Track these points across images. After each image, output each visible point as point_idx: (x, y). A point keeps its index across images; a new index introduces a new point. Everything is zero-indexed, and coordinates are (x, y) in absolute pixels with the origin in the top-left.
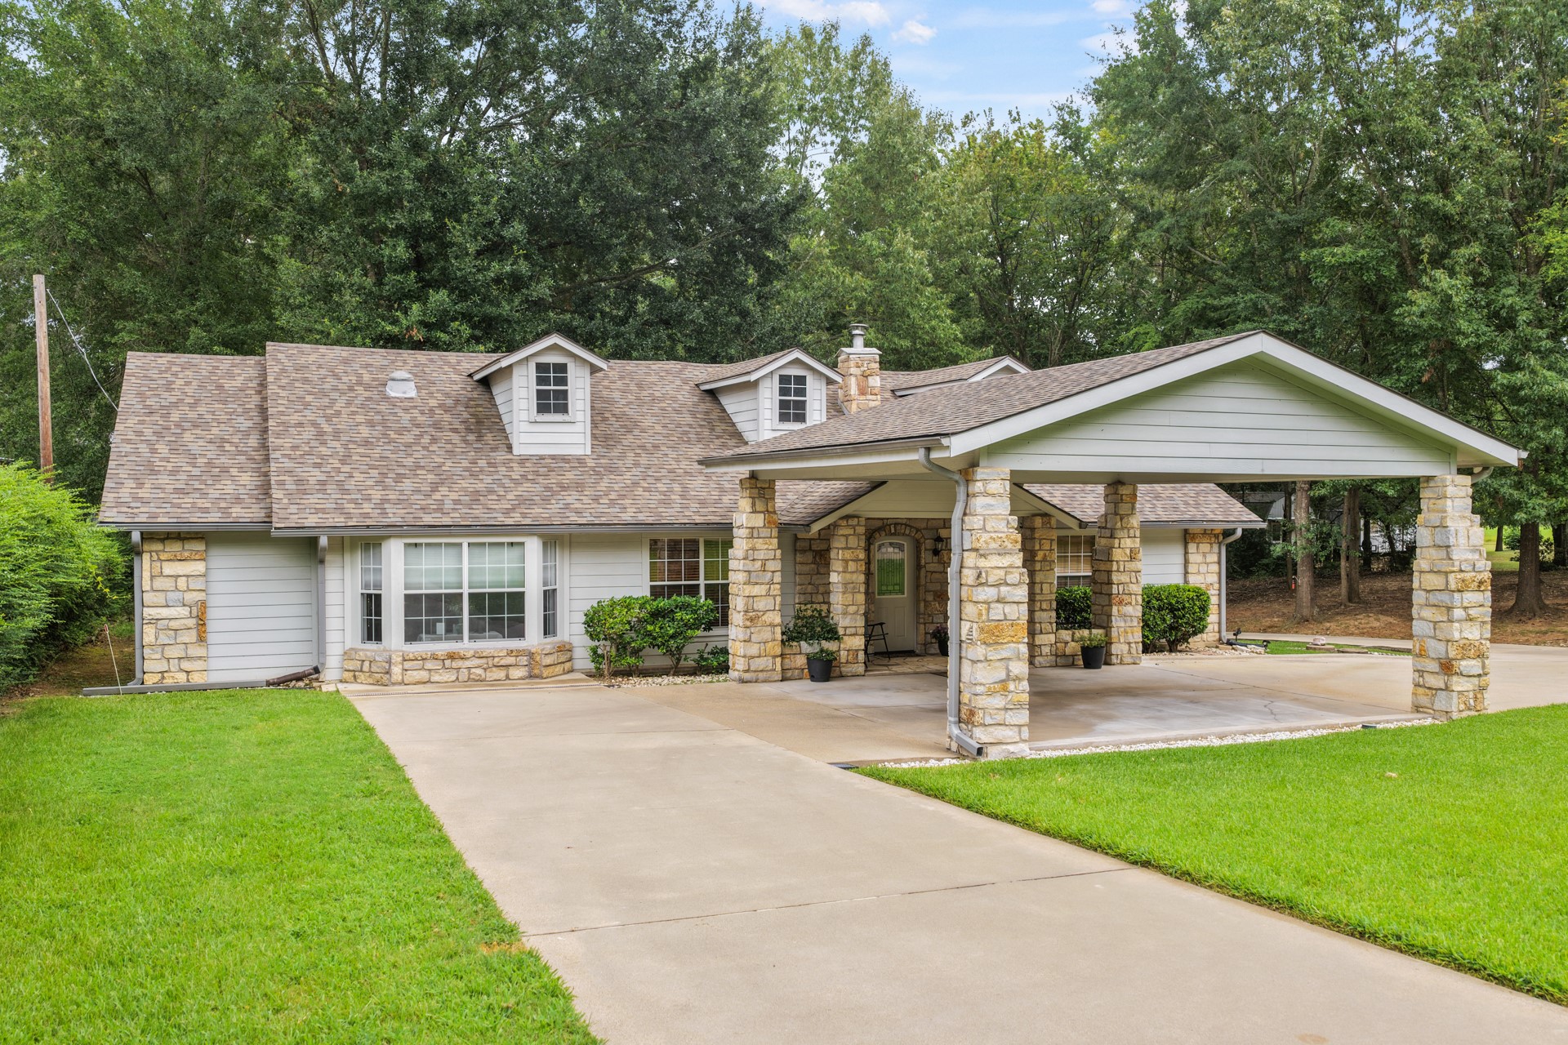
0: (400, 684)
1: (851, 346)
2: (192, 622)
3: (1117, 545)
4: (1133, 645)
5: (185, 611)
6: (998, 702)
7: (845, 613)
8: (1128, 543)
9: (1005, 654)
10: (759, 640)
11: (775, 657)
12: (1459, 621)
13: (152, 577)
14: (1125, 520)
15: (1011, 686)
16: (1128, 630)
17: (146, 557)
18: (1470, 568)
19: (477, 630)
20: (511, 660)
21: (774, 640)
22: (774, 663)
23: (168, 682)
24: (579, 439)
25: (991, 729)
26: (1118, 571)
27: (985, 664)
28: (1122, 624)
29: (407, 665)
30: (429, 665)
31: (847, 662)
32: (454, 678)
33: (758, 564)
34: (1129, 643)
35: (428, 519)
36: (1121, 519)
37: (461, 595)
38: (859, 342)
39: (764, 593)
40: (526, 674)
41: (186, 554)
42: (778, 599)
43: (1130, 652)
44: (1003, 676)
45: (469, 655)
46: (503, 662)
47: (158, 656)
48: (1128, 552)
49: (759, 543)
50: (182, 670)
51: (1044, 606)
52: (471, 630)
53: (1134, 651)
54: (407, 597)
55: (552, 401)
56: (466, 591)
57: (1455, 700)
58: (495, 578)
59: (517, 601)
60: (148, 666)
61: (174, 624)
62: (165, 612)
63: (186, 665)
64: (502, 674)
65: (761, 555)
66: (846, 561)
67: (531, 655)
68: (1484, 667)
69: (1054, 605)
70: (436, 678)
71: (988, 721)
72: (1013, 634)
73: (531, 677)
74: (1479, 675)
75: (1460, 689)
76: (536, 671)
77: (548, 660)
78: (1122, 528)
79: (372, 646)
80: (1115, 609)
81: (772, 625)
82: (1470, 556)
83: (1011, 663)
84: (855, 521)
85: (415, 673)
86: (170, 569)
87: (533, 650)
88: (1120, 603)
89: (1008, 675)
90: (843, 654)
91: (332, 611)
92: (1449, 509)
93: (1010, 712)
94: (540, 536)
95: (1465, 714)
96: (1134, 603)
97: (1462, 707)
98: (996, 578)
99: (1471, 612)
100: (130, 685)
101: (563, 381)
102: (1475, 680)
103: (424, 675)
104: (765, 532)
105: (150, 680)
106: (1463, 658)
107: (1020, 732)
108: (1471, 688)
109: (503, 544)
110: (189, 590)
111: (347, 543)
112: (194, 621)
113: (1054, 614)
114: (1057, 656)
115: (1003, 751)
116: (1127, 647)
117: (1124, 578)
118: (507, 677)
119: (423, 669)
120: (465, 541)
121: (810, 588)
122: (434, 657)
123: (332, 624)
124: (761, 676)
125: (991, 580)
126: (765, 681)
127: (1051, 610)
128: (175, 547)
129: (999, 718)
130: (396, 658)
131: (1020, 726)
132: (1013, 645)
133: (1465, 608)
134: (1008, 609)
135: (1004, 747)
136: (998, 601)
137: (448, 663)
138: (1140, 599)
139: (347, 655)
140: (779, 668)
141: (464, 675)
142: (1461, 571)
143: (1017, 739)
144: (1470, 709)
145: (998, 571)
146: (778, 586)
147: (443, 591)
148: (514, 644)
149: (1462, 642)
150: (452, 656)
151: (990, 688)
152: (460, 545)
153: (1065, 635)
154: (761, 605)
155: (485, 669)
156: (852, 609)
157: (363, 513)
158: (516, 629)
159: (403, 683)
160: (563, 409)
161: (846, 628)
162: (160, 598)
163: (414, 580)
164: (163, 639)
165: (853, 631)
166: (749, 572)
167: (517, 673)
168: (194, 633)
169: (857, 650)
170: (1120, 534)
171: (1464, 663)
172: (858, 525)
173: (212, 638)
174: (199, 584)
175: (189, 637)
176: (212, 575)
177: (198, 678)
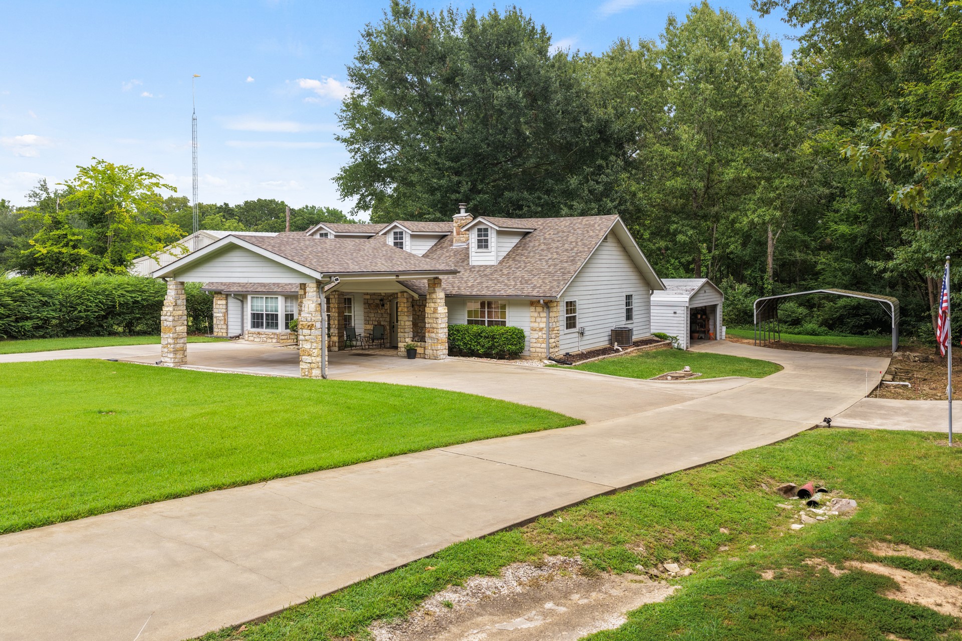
1: (459, 213)
4: (434, 351)
5: (222, 315)
8: (432, 305)
13: (216, 304)
16: (433, 344)
17: (215, 298)
19: (267, 326)
20: (272, 336)
23: (218, 335)
25: (164, 358)
26: (428, 317)
28: (430, 341)
29: (251, 335)
30: (254, 336)
32: (259, 340)
37: (263, 314)
38: (463, 211)
40: (276, 341)
41: (222, 298)
43: (433, 354)
45: (263, 333)
47: (216, 327)
48: (432, 309)
50: (221, 332)
52: (265, 326)
53: (435, 354)
54: (252, 314)
56: (265, 313)
57: (301, 372)
58: (272, 309)
59: (277, 317)
60: (215, 330)
61: (220, 318)
62: (218, 315)
64: (271, 340)
68: (312, 360)
70: (256, 340)
74: (310, 363)
75: (302, 367)
76: (279, 341)
80: (427, 334)
85: (252, 338)
86: (219, 302)
87: (279, 334)
88: (429, 332)
91: (245, 317)
93: (168, 353)
95: (303, 377)
96: (435, 332)
97: (303, 374)
100: (212, 335)
105: (215, 334)
107: (171, 360)
108: (307, 367)
109: (273, 298)
110: (223, 309)
111: (244, 296)
112: (224, 318)
116: (432, 351)
117: (430, 321)
118: (272, 342)
121: (368, 318)
122: (256, 333)
123: (245, 321)
128: (218, 296)
129: (166, 355)
130: (248, 333)
135: (166, 363)
141: (262, 339)
144: (306, 376)
147: (260, 313)
148: (275, 331)
149: (303, 349)
150: (259, 333)
152: (263, 297)
155: (267, 338)
157: (246, 287)
158: (276, 326)
159: (248, 340)
162: (217, 311)
163: (253, 308)
164: (218, 323)
167: (274, 340)
168: (224, 321)
170: (428, 301)
171: (304, 357)
173: (229, 323)
174: (224, 307)
175: (222, 322)
176: (229, 305)
177: (225, 335)
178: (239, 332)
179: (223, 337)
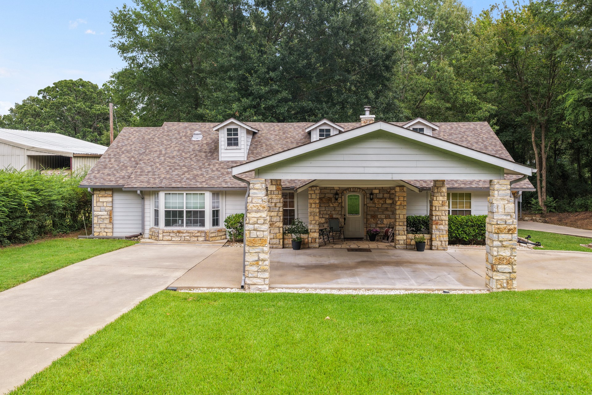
0: (162, 240)
2: (108, 217)
3: (435, 199)
4: (444, 242)
5: (105, 213)
6: (255, 268)
7: (311, 224)
8: (441, 198)
9: (257, 251)
10: (274, 232)
11: (280, 239)
12: (497, 247)
13: (97, 202)
14: (439, 189)
15: (260, 263)
16: (441, 236)
17: (95, 196)
18: (504, 223)
19: (189, 223)
20: (199, 234)
21: (279, 233)
22: (280, 242)
23: (101, 235)
24: (242, 155)
25: (252, 279)
26: (435, 210)
27: (249, 254)
28: (438, 233)
29: (164, 234)
30: (171, 235)
31: (311, 242)
32: (179, 239)
33: (273, 204)
34: (441, 241)
35: (174, 185)
36: (437, 189)
37: (183, 211)
38: (367, 113)
39: (276, 215)
40: (204, 239)
41: (106, 195)
42: (282, 218)
43: (441, 245)
44: (257, 259)
45: (185, 232)
46: (196, 235)
47: (98, 227)
48: (441, 202)
49: (274, 196)
50: (105, 232)
51: (401, 224)
52: (187, 223)
53: (444, 244)
54: (166, 211)
55: (233, 142)
56: (185, 210)
57: (495, 283)
58: (195, 206)
59: (202, 213)
60: (95, 230)
61: (103, 217)
62: (100, 213)
63: (106, 230)
64: (196, 239)
65: (274, 201)
66: (311, 204)
67: (206, 233)
68: (513, 269)
69: (405, 223)
70: (174, 239)
71: (250, 275)
72: (260, 243)
73: (205, 240)
74: (510, 273)
75: (497, 278)
76: (207, 239)
77: (213, 235)
78: (438, 192)
79: (156, 227)
80: (434, 227)
81: (279, 227)
82: (505, 217)
83: (260, 254)
84: (315, 188)
85: (167, 237)
86: (102, 199)
87: (206, 231)
88: (437, 224)
89: (259, 258)
90: (310, 239)
91: (147, 215)
92: (496, 195)
93: (259, 273)
94: (210, 191)
95: (500, 290)
96: (444, 224)
97: (499, 286)
98: (253, 221)
99: (504, 243)
100: (91, 236)
101: (237, 134)
102: (508, 275)
103: (169, 238)
104: (276, 192)
105: (96, 234)
106: (499, 264)
107: (264, 281)
108: (505, 278)
109: (197, 194)
110: (107, 206)
111: (151, 193)
112: (108, 216)
113: (405, 227)
114: (407, 245)
115: (257, 287)
116: (440, 243)
117: (439, 213)
118: (198, 240)
119: (169, 236)
120: (185, 193)
122: (173, 232)
123: (147, 219)
124: (274, 246)
125: (251, 222)
126: (276, 248)
127: (404, 225)
128: (103, 193)
129: (255, 275)
130: (161, 232)
131: (264, 279)
132: (261, 247)
133: (501, 241)
134: (258, 233)
135: (257, 286)
136: (254, 230)
137: (177, 234)
138: (447, 222)
139: (150, 230)
140: (281, 243)
141: (183, 239)
142: (497, 224)
143: (263, 283)
144: (503, 288)
145: (254, 219)
146: (281, 213)
147: (177, 210)
148: (201, 229)
149: (498, 257)
150: (179, 232)
151: (251, 263)
152: (183, 194)
153: (411, 236)
154: (274, 219)
155: (190, 237)
156: (313, 222)
157: (155, 183)
159: (163, 240)
160: (236, 144)
161: (311, 229)
162: (99, 209)
163: (168, 205)
164: (100, 222)
165: (314, 230)
166: (270, 207)
167: (201, 239)
168: (108, 220)
169: (316, 238)
170: (437, 194)
171: (499, 266)
172: (316, 190)
173: (115, 222)
174: (110, 205)
175: (107, 221)
176: (115, 202)
177: (109, 235)
178: (135, 231)
179: (108, 238)
